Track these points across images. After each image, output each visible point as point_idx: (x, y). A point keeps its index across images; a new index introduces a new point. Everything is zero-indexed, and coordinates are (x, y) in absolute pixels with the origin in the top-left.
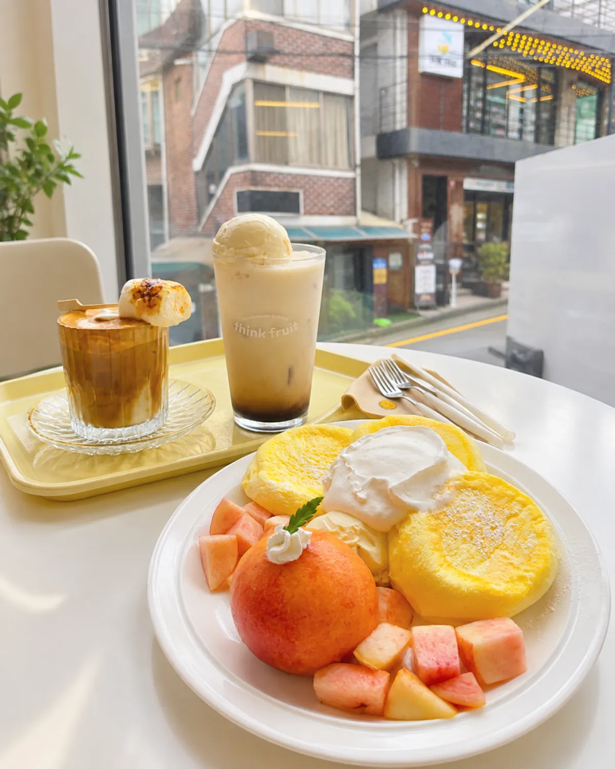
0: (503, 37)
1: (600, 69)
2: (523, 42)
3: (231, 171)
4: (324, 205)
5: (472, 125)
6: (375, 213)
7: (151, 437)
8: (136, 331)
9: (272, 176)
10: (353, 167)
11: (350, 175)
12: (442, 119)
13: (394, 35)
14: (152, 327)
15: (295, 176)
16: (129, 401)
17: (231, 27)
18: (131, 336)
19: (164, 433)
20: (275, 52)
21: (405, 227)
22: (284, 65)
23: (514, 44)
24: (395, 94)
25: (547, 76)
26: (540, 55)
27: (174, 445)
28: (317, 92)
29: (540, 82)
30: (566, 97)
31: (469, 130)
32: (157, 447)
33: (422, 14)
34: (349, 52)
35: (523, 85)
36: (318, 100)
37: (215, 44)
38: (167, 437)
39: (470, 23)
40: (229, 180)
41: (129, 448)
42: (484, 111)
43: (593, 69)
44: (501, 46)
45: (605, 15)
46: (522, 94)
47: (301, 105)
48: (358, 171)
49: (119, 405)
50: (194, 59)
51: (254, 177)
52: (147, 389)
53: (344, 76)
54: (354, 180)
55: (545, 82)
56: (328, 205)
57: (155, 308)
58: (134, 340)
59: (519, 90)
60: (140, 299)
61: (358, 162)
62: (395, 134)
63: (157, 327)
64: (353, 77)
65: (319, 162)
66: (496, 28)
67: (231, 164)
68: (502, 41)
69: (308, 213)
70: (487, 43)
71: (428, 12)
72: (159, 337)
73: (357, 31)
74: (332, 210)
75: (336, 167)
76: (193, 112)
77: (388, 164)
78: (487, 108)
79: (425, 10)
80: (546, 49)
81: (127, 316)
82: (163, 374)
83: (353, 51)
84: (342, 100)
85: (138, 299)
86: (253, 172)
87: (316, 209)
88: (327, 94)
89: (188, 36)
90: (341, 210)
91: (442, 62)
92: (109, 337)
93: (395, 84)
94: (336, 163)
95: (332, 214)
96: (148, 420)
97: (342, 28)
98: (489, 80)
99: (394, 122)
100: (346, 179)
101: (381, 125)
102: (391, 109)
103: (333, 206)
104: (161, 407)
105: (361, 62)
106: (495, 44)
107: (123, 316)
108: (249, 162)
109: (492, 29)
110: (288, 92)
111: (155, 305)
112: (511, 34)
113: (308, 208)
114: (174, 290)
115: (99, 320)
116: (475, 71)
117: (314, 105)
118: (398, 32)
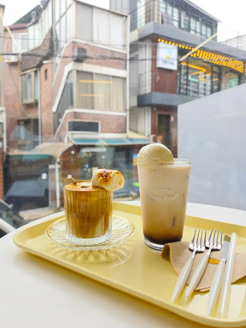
0: (195, 52)
1: (239, 66)
2: (204, 55)
3: (67, 111)
4: (111, 128)
5: (182, 91)
6: (136, 132)
7: (103, 244)
8: (99, 193)
9: (85, 115)
10: (126, 111)
11: (124, 114)
12: (167, 88)
13: (146, 50)
14: (106, 191)
15: (97, 115)
16: (94, 226)
17: (68, 46)
18: (96, 195)
19: (110, 242)
20: (86, 57)
21: (150, 139)
22: (93, 64)
23: (200, 55)
24: (146, 77)
25: (215, 69)
26: (212, 60)
27: (114, 248)
28: (108, 76)
29: (212, 72)
30: (224, 79)
31: (180, 93)
32: (106, 249)
33: (158, 42)
34: (124, 58)
35: (205, 73)
36: (109, 80)
37: (62, 54)
38: (111, 245)
39: (180, 46)
40: (66, 116)
41: (93, 248)
42: (187, 85)
43: (236, 66)
44: (195, 56)
45: (240, 43)
46: (205, 78)
47: (101, 82)
48: (128, 112)
49: (89, 228)
50: (54, 60)
51: (76, 115)
52: (102, 220)
53: (122, 69)
54: (126, 116)
55: (215, 72)
56: (113, 128)
57: (109, 182)
58: (98, 196)
59: (203, 76)
60: (101, 178)
61: (128, 108)
62: (145, 95)
63: (109, 191)
64: (126, 69)
65: (110, 108)
66: (192, 47)
67: (67, 108)
68: (195, 54)
69: (102, 132)
70: (188, 54)
71: (161, 41)
72: (109, 196)
73: (128, 48)
74: (115, 130)
75: (117, 111)
76: (53, 85)
77: (142, 110)
78: (189, 84)
79: (159, 40)
80: (215, 58)
81: (95, 185)
82: (110, 214)
83: (126, 57)
84: (121, 80)
85: (100, 177)
86: (75, 113)
87: (107, 130)
88: (113, 77)
89: (50, 50)
90: (119, 130)
91: (167, 63)
92: (87, 195)
93: (146, 73)
94: (117, 108)
95: (115, 132)
96: (102, 235)
97: (121, 47)
98: (190, 71)
99: (145, 90)
100: (122, 116)
101: (139, 91)
102: (144, 84)
103: (115, 129)
104: (108, 230)
105: (130, 63)
106: (192, 56)
107: (94, 186)
108: (73, 108)
109: (190, 48)
110: (94, 76)
111: (108, 181)
112: (199, 51)
113: (103, 130)
114: (117, 174)
115: (83, 187)
116: (183, 67)
117: (107, 82)
118: (148, 49)
